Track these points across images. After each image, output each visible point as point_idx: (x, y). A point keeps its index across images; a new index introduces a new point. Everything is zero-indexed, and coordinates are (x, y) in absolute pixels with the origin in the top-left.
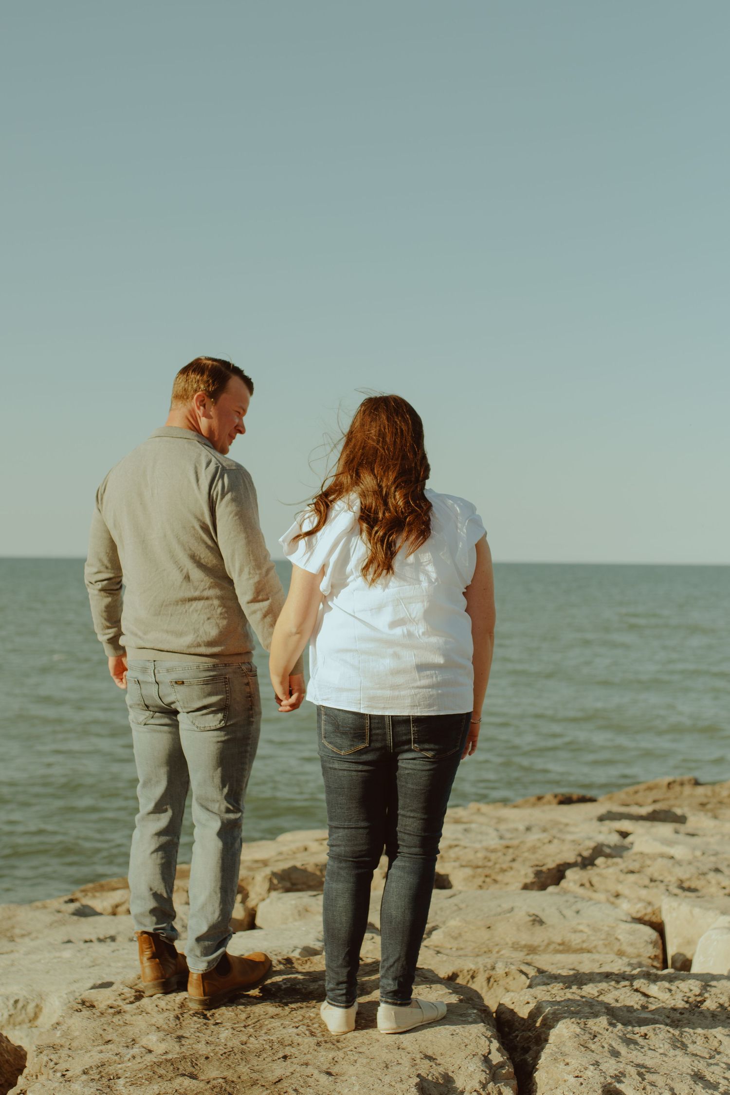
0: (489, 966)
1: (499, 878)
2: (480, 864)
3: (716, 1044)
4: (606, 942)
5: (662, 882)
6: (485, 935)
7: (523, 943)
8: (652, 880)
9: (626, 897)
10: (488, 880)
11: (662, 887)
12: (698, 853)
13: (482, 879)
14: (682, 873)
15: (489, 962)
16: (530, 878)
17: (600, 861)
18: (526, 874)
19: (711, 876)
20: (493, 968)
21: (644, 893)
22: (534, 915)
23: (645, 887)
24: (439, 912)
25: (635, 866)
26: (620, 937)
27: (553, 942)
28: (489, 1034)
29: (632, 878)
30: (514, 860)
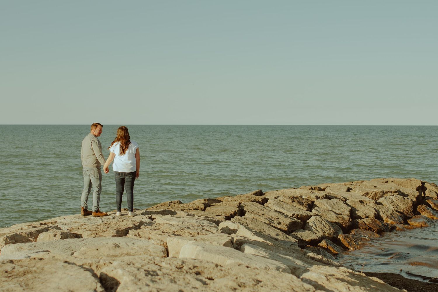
0: (97, 261)
1: (102, 234)
2: (94, 230)
3: (188, 281)
4: (145, 252)
5: (167, 233)
6: (96, 252)
7: (111, 254)
8: (163, 232)
9: (153, 239)
10: (97, 235)
11: (167, 235)
12: (181, 223)
13: (95, 235)
14: (174, 229)
15: (97, 260)
16: (115, 233)
17: (142, 227)
18: (113, 232)
19: (186, 230)
20: (99, 262)
21: (160, 237)
22: (116, 244)
23: (160, 235)
24: (77, 246)
25: (157, 228)
26: (150, 250)
27: (123, 254)
28: (96, 281)
29: (155, 232)
30: (108, 228)
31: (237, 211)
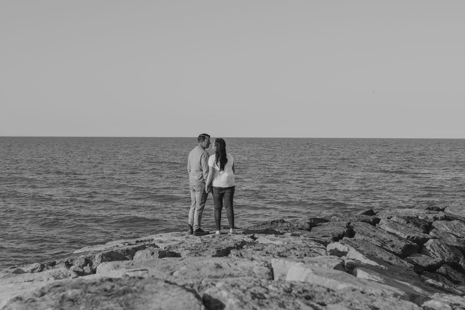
0: (199, 282)
1: (202, 254)
2: (193, 248)
3: (298, 306)
4: (249, 274)
5: (271, 253)
6: (196, 273)
7: (213, 275)
8: (267, 253)
9: (256, 260)
10: (197, 255)
11: (271, 256)
12: (286, 243)
13: (194, 255)
14: (279, 250)
15: (199, 281)
16: (215, 253)
17: (245, 247)
18: (213, 251)
19: (292, 251)
20: (201, 283)
21: (264, 258)
22: (217, 264)
23: (264, 255)
24: (176, 266)
25: (260, 248)
26: (255, 272)
27: (226, 275)
28: (200, 303)
29: (258, 252)
30: (208, 247)
31: (345, 231)
